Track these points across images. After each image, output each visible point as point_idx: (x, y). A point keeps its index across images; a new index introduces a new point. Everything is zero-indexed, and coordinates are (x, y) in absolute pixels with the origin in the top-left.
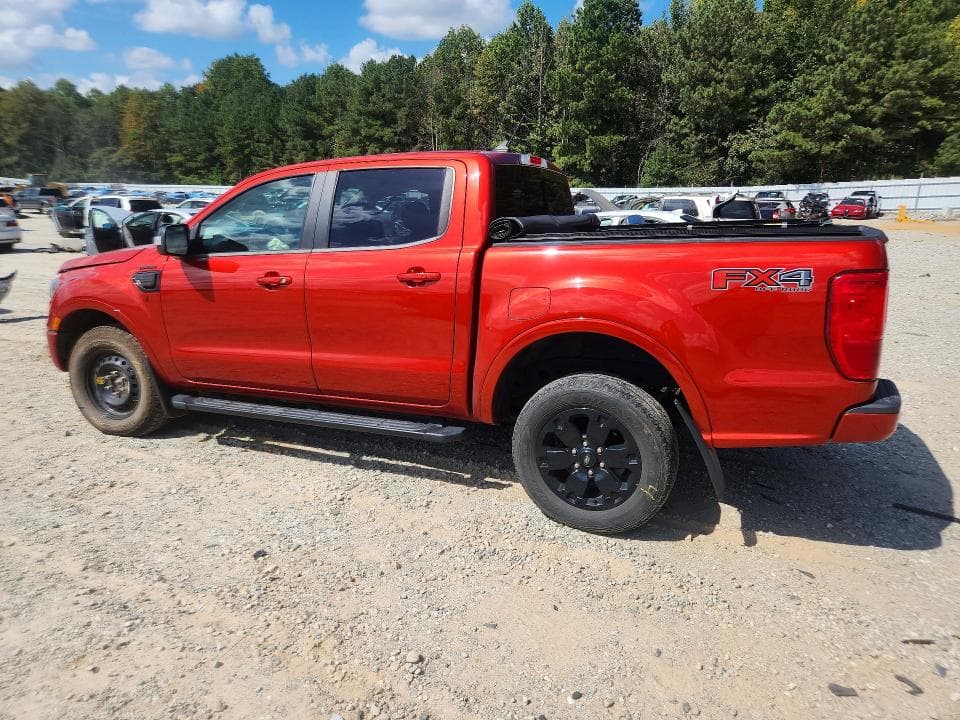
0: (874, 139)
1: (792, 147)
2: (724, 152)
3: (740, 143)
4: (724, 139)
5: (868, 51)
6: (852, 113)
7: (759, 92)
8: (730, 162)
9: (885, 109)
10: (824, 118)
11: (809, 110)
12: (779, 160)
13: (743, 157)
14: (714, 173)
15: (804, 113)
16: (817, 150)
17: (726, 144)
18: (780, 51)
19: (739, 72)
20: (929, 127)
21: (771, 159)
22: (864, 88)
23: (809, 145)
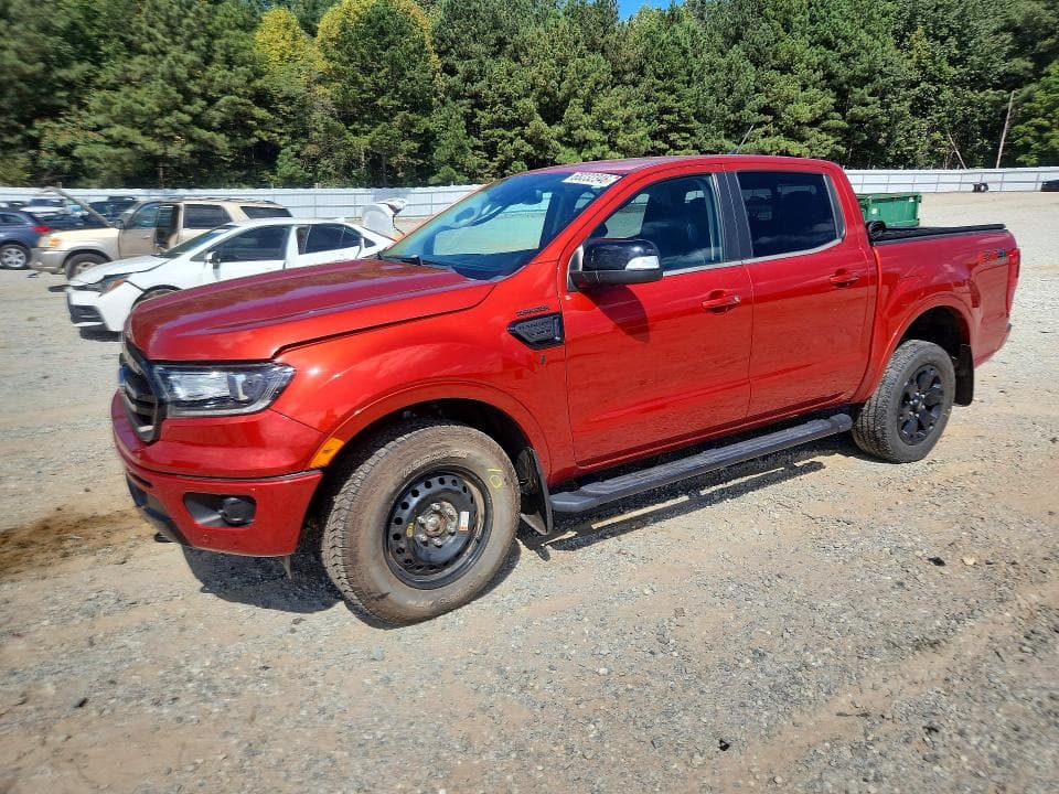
0: (218, 145)
1: (131, 145)
2: (34, 143)
3: (55, 134)
4: (30, 125)
5: (191, 48)
6: (191, 114)
7: (63, 73)
8: (46, 159)
9: (223, 115)
10: (161, 115)
11: (143, 105)
12: (118, 158)
13: (65, 152)
14: (25, 169)
15: (137, 107)
16: (163, 151)
17: (34, 133)
18: (74, 25)
19: (29, 41)
20: (265, 139)
21: (108, 158)
22: (194, 87)
23: (153, 146)
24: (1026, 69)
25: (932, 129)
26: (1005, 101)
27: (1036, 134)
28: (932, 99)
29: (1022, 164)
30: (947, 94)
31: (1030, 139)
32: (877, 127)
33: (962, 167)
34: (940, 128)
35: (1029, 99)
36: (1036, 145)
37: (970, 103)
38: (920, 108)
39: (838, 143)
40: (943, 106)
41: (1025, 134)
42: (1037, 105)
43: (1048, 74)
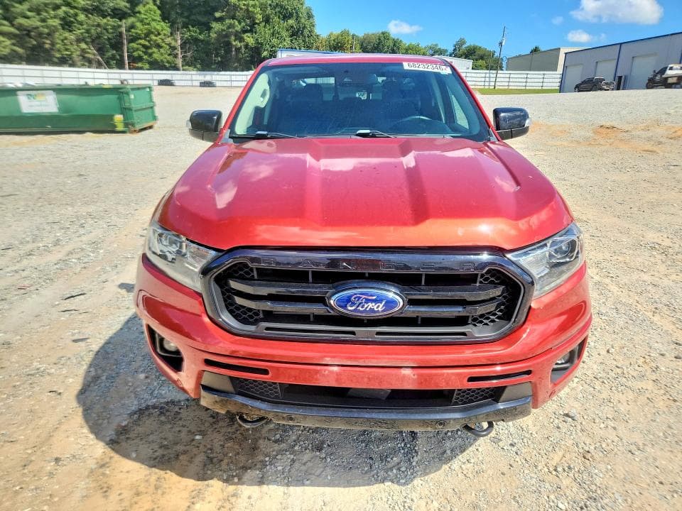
24: (126, 7)
25: (79, 41)
26: (120, 26)
27: (144, 50)
28: (72, 19)
29: (141, 68)
30: (82, 17)
31: (141, 53)
32: (40, 35)
33: (105, 68)
34: (83, 40)
35: (132, 27)
36: (145, 57)
37: (99, 25)
38: (67, 24)
39: (14, 44)
40: (82, 25)
41: (137, 49)
42: (140, 32)
43: (139, 12)
